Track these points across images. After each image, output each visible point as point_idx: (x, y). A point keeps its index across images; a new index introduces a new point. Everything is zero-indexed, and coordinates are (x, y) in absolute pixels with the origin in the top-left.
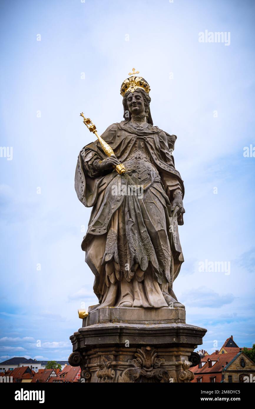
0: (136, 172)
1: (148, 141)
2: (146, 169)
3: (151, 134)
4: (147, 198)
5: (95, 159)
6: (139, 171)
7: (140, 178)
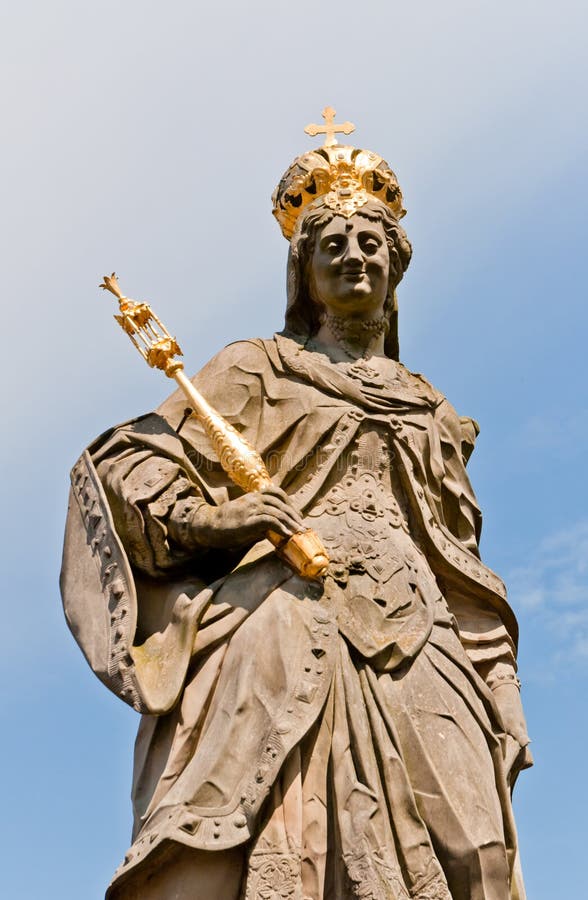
0: (366, 572)
1: (406, 438)
2: (402, 564)
3: (415, 408)
4: (420, 695)
5: (181, 496)
6: (378, 570)
7: (382, 603)
